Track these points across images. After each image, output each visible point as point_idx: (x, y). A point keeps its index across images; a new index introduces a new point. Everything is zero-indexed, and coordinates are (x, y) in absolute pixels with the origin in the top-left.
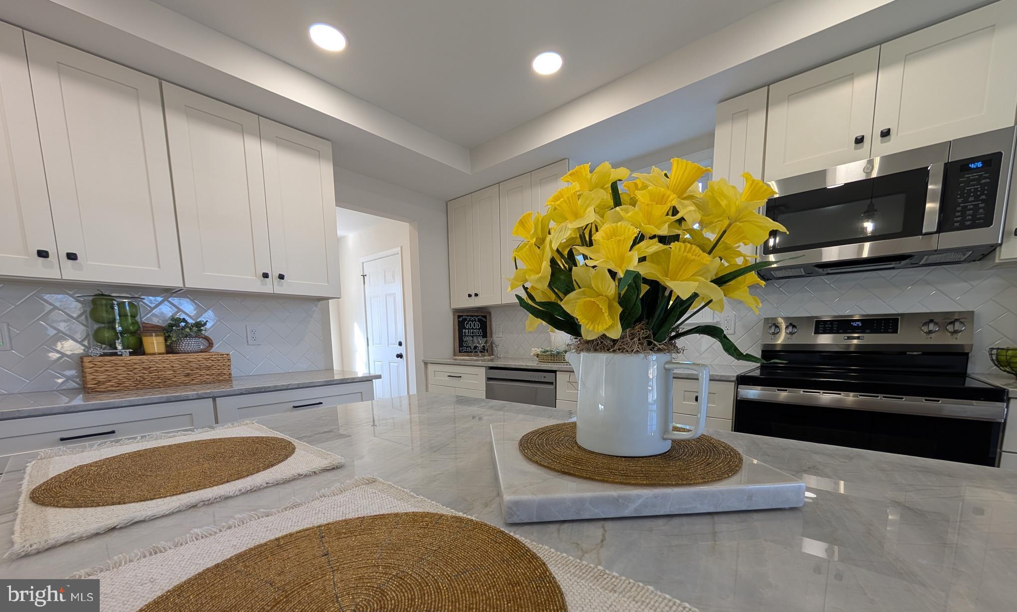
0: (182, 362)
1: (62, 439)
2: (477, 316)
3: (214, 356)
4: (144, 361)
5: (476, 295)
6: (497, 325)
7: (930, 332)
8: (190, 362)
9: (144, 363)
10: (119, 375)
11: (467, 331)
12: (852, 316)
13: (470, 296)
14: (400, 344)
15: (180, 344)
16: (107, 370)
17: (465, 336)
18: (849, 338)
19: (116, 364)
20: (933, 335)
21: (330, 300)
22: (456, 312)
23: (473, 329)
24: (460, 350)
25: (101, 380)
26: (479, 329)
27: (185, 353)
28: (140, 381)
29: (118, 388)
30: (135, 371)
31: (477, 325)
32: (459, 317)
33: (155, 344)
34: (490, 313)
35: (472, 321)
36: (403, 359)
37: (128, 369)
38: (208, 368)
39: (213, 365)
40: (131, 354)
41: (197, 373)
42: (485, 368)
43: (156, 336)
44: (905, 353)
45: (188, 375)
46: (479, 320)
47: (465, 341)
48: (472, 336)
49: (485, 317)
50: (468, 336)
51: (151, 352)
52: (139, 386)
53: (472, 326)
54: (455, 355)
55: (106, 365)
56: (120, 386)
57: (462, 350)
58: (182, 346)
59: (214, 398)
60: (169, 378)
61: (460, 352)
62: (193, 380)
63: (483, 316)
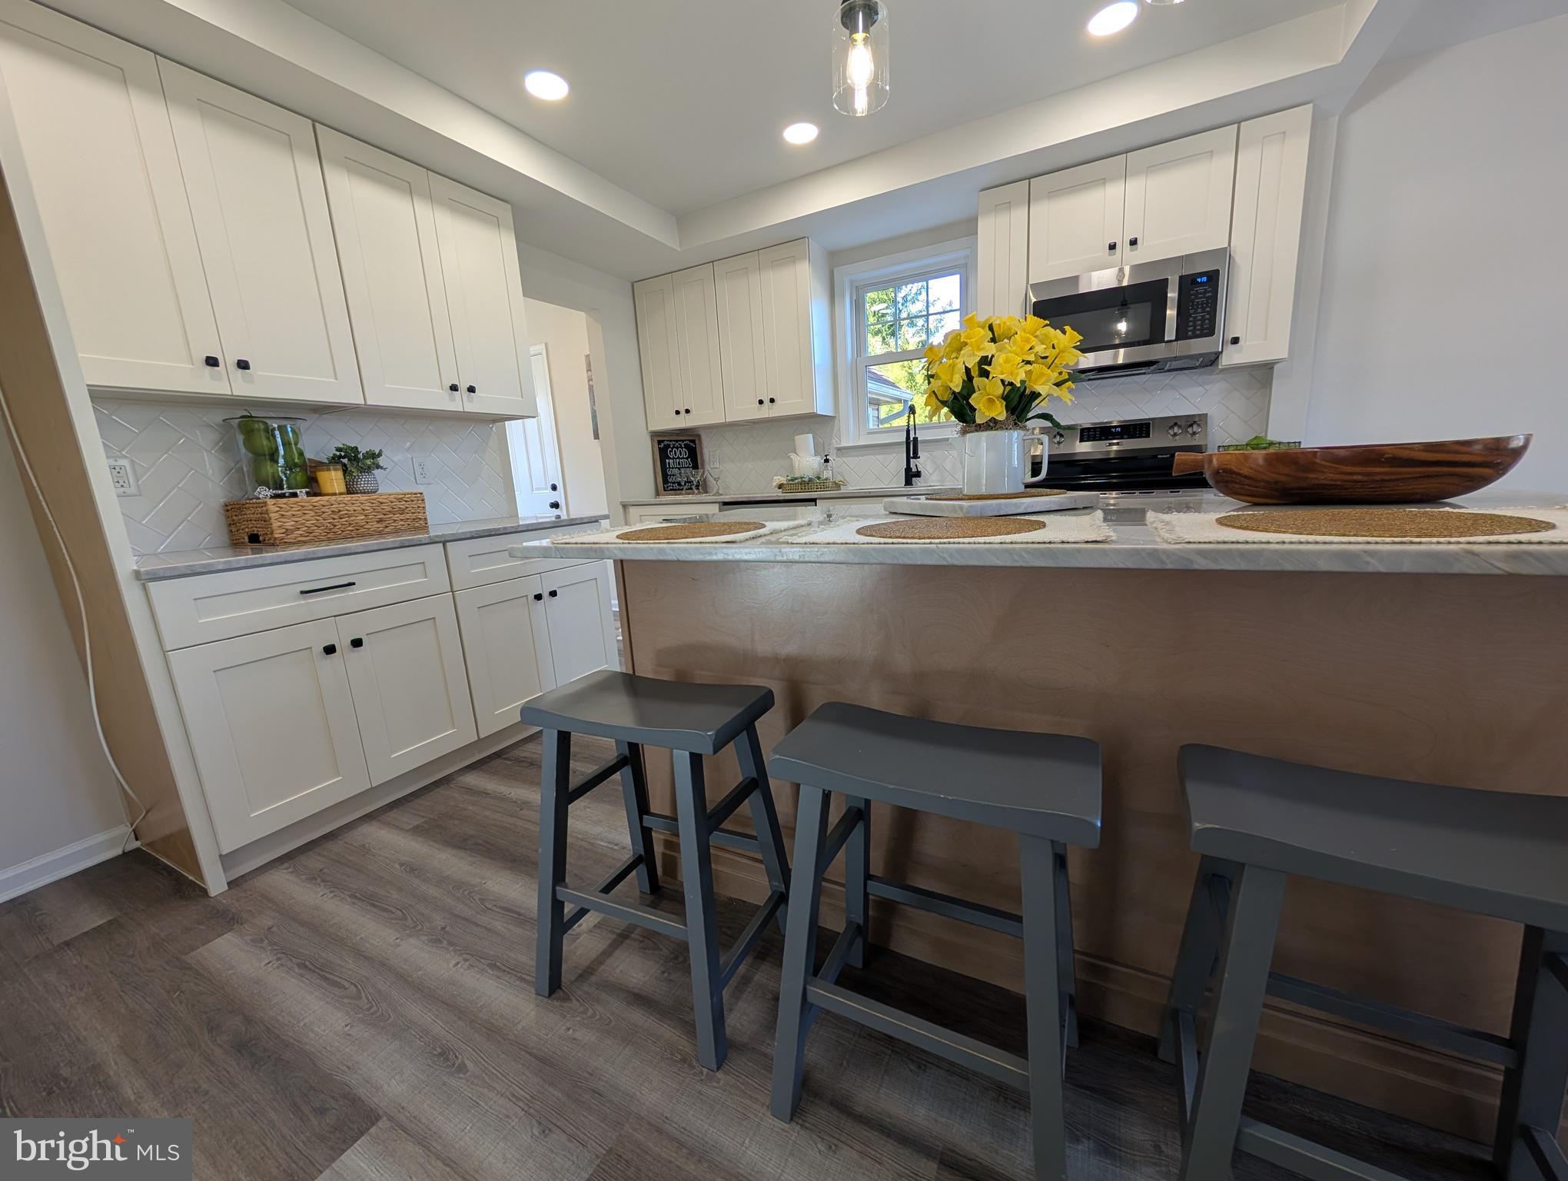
0: (372, 503)
1: (302, 592)
2: (683, 441)
3: (407, 496)
4: (332, 503)
5: (687, 411)
6: (709, 450)
7: (1175, 435)
8: (382, 503)
9: (332, 505)
10: (307, 521)
11: (671, 461)
12: (1111, 422)
13: (678, 412)
14: (554, 488)
15: (357, 482)
16: (294, 515)
17: (670, 468)
18: (1110, 444)
19: (303, 507)
20: (1177, 437)
21: (506, 422)
22: (654, 436)
23: (678, 458)
24: (664, 487)
25: (288, 527)
26: (687, 458)
27: (365, 493)
28: (330, 529)
29: (308, 538)
30: (324, 515)
31: (685, 453)
32: (659, 442)
33: (333, 480)
34: (699, 436)
35: (677, 448)
36: (561, 509)
37: (316, 513)
38: (402, 512)
39: (407, 508)
40: (308, 494)
41: (390, 517)
42: (717, 506)
43: (335, 470)
44: (1156, 457)
45: (380, 521)
46: (686, 446)
47: (671, 475)
48: (679, 469)
49: (693, 441)
50: (673, 468)
51: (331, 492)
52: (329, 536)
53: (678, 453)
54: (658, 494)
55: (292, 508)
56: (311, 535)
57: (667, 487)
58: (361, 484)
59: (444, 543)
60: (362, 524)
61: (665, 490)
62: (387, 527)
63: (689, 440)
